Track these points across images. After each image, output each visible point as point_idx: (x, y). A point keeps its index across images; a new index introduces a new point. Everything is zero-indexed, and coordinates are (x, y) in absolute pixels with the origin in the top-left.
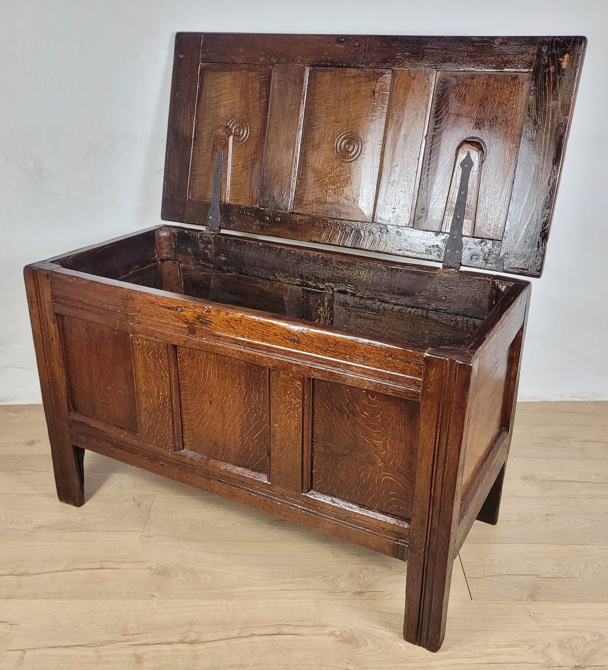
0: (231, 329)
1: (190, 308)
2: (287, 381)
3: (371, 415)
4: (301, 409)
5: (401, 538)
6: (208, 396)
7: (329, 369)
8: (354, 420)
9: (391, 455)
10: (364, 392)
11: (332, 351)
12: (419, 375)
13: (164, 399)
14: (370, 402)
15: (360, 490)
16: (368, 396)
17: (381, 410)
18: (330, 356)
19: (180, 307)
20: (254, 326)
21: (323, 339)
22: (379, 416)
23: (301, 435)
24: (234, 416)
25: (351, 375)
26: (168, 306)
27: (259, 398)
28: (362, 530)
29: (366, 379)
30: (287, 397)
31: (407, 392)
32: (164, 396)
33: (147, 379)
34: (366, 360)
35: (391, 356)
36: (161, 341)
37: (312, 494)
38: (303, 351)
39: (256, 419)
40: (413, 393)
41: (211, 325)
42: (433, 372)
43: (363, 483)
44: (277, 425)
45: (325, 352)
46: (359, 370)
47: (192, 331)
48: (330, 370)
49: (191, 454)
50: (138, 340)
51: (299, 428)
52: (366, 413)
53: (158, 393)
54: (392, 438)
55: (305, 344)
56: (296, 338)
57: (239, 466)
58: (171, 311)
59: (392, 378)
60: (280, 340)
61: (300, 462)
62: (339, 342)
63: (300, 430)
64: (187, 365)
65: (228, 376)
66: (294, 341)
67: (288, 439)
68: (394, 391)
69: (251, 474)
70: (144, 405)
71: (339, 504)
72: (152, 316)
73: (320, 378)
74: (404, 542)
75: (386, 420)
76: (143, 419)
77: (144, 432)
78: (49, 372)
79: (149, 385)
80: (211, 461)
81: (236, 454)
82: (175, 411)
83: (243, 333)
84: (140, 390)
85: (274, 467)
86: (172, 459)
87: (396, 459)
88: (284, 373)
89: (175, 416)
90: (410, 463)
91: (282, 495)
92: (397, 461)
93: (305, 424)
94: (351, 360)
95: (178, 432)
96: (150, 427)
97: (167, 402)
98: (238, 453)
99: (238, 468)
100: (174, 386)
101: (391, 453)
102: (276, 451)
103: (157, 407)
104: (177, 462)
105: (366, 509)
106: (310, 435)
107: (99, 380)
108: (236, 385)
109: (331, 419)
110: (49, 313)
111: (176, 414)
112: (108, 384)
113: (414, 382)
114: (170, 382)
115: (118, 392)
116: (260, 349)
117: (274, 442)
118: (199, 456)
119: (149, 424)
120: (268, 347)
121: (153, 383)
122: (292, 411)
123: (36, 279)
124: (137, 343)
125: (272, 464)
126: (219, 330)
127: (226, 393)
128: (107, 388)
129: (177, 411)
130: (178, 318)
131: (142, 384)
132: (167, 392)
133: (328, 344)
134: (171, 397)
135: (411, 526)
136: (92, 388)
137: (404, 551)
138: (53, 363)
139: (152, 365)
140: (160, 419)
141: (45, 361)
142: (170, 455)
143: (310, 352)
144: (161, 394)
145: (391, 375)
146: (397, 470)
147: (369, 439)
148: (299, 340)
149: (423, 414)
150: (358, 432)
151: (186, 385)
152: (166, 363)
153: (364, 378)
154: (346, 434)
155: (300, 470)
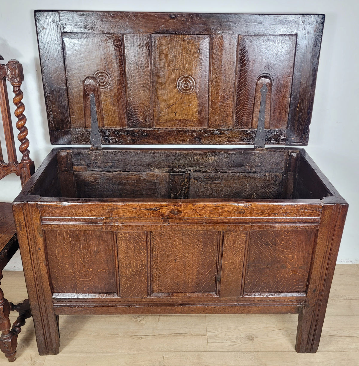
0: (197, 213)
1: (165, 207)
2: (235, 236)
3: (286, 243)
4: (244, 250)
5: (300, 302)
6: (174, 257)
8: (275, 247)
9: (296, 261)
10: (283, 231)
11: (266, 214)
12: (319, 215)
13: (142, 267)
14: (286, 236)
15: (276, 284)
16: (285, 233)
17: (292, 238)
18: (265, 217)
19: (157, 207)
20: (213, 209)
21: (261, 208)
22: (291, 242)
23: (243, 264)
24: (192, 265)
25: (277, 224)
26: (148, 208)
27: (212, 250)
28: (278, 305)
29: (287, 224)
30: (235, 245)
31: (311, 226)
32: (142, 265)
33: (128, 257)
34: (287, 214)
35: (302, 209)
36: (141, 231)
37: (247, 295)
38: (247, 217)
39: (209, 262)
40: (316, 226)
41: (181, 214)
42: (327, 213)
43: (278, 280)
44: (226, 263)
45: (261, 215)
46: (282, 220)
47: (166, 221)
48: (264, 224)
49: (159, 295)
50: (121, 235)
51: (241, 261)
52: (283, 242)
53: (137, 264)
54: (298, 252)
55: (248, 213)
56: (242, 211)
57: (194, 293)
58: (150, 211)
59: (302, 221)
60: (231, 214)
61: (241, 279)
62: (271, 208)
63: (242, 261)
64: (159, 242)
65: (190, 242)
66: (241, 213)
67: (234, 268)
68: (304, 227)
69: (204, 295)
70: (124, 274)
71: (264, 295)
72: (134, 217)
73: (258, 230)
74: (302, 304)
75: (295, 243)
76: (122, 283)
77: (123, 291)
78: (34, 271)
79: (129, 260)
80: (175, 295)
81: (192, 286)
82: (149, 272)
83: (205, 214)
84: (121, 266)
85: (222, 287)
86: (145, 301)
87: (299, 262)
88: (233, 232)
89: (149, 275)
90: (307, 262)
91: (227, 301)
92: (300, 263)
93: (245, 257)
94: (278, 216)
95: (151, 285)
96: (128, 287)
97: (144, 268)
98: (194, 285)
99: (195, 294)
100: (149, 257)
101: (296, 259)
102: (225, 278)
103: (135, 273)
104: (148, 303)
105: (280, 293)
106: (247, 263)
107: (81, 267)
108: (196, 246)
109: (260, 250)
110: (38, 231)
111: (150, 274)
112: (89, 267)
113: (315, 220)
114: (147, 255)
115: (98, 271)
116: (217, 222)
117: (223, 273)
118: (166, 295)
119: (127, 285)
120: (222, 220)
121: (133, 258)
122: (237, 253)
123: (25, 209)
124: (121, 236)
125: (221, 285)
126: (187, 216)
127: (188, 252)
128: (88, 270)
129: (151, 271)
130: (156, 214)
131: (123, 261)
132: (144, 262)
133: (264, 210)
134: (147, 264)
135: (307, 294)
136: (74, 273)
137: (302, 308)
138: (39, 265)
139: (133, 248)
140: (137, 280)
141: (32, 264)
142: (144, 300)
143: (252, 217)
144: (139, 264)
145: (302, 219)
146: (299, 268)
147: (283, 256)
148: (245, 211)
149: (320, 235)
150: (277, 254)
151: (157, 254)
152: (145, 244)
153: (285, 224)
154: (269, 256)
155: (240, 283)
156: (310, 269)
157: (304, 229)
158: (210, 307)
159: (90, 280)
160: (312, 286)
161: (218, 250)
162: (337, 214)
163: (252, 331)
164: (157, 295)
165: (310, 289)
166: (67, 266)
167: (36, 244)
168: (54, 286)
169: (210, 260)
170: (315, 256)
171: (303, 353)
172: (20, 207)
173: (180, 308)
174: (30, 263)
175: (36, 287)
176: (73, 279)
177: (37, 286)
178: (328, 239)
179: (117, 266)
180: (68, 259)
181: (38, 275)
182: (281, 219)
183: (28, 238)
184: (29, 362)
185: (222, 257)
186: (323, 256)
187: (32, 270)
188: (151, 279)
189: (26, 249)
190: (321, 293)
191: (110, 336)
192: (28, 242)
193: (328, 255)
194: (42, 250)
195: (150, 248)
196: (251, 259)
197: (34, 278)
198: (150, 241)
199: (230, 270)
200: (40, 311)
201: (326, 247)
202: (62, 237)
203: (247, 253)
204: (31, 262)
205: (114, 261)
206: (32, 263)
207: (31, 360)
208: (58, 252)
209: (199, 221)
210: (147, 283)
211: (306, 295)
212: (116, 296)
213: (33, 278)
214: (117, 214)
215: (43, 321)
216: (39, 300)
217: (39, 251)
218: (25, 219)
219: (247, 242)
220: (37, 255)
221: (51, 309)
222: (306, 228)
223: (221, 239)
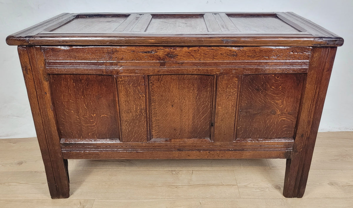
0: (191, 57)
1: (162, 49)
2: (228, 80)
3: (276, 88)
4: (236, 94)
5: (289, 148)
6: (171, 102)
7: (256, 67)
8: (266, 93)
9: (286, 106)
10: (273, 75)
11: (257, 57)
12: (308, 58)
13: (141, 112)
14: (276, 80)
15: (266, 130)
16: (275, 78)
17: (282, 83)
18: (256, 60)
19: (154, 50)
20: (207, 52)
21: (252, 51)
22: (281, 87)
23: (235, 109)
24: (188, 110)
25: (268, 68)
26: (145, 51)
27: (206, 95)
28: (268, 150)
29: (278, 68)
30: (228, 90)
31: (300, 70)
32: (141, 109)
33: (128, 101)
34: (278, 57)
35: (292, 52)
36: (139, 75)
37: (239, 140)
38: (240, 60)
39: (204, 108)
40: (305, 69)
41: (177, 57)
42: (316, 55)
43: (268, 125)
44: (220, 107)
45: (253, 57)
46: (273, 64)
47: (163, 64)
50: (121, 78)
51: (234, 105)
52: (273, 87)
53: (136, 108)
54: (287, 97)
55: (240, 56)
56: (235, 53)
58: (147, 54)
59: (292, 64)
60: (224, 57)
61: (234, 124)
62: (262, 50)
63: (235, 106)
64: (157, 87)
65: (186, 87)
66: (234, 55)
67: (227, 113)
68: (294, 70)
69: (200, 140)
70: (125, 119)
72: (132, 60)
73: (250, 73)
74: (290, 150)
75: (285, 88)
76: (124, 128)
77: (124, 136)
78: (42, 116)
79: (129, 105)
80: (173, 140)
81: (188, 132)
82: (148, 116)
83: (200, 57)
84: (122, 110)
85: (216, 132)
86: (145, 146)
87: (288, 107)
88: (226, 76)
89: (148, 120)
90: (296, 108)
91: (220, 146)
92: (289, 108)
93: (238, 102)
94: (269, 59)
95: (150, 130)
96: (129, 131)
97: (143, 112)
98: (190, 131)
99: (191, 139)
100: (148, 101)
101: (286, 105)
102: (218, 123)
103: (135, 118)
104: (148, 148)
105: (269, 139)
106: (239, 108)
107: (85, 112)
108: (191, 91)
109: (252, 96)
110: (43, 75)
111: (149, 118)
112: (93, 113)
113: (304, 63)
114: (146, 99)
115: (101, 116)
116: (210, 65)
117: (217, 118)
118: (164, 140)
119: (128, 130)
120: (216, 63)
121: (132, 103)
122: (230, 97)
123: (30, 53)
124: (121, 80)
125: (215, 131)
126: (183, 59)
127: (184, 97)
128: (92, 115)
129: (149, 116)
130: (153, 57)
131: (124, 106)
132: (143, 106)
133: (255, 52)
134: (146, 108)
135: (296, 140)
136: (79, 119)
137: (290, 154)
138: (46, 109)
139: (132, 92)
140: (137, 124)
141: (40, 109)
142: (144, 144)
143: (244, 60)
144: (138, 108)
145: (292, 62)
146: (288, 113)
147: (273, 101)
148: (237, 54)
149: (309, 80)
150: (267, 99)
151: (155, 99)
152: (143, 87)
153: (276, 68)
154: (260, 102)
155: (233, 128)
156: (298, 115)
158: (205, 152)
159: (94, 126)
160: (300, 131)
161: (212, 95)
162: (326, 56)
164: (157, 140)
165: (298, 134)
166: (72, 111)
167: (41, 89)
168: (62, 131)
169: (205, 105)
170: (304, 101)
171: (289, 197)
172: (25, 50)
173: (177, 153)
174: (38, 108)
175: (45, 132)
176: (78, 125)
177: (45, 131)
178: (316, 83)
179: (118, 111)
180: (73, 104)
181: (46, 120)
182: (271, 62)
183: (34, 82)
185: (216, 102)
186: (311, 101)
187: (40, 114)
188: (150, 124)
189: (33, 93)
190: (308, 138)
192: (34, 86)
193: (315, 100)
194: (48, 94)
195: (149, 92)
196: (243, 105)
197: (42, 122)
198: (149, 86)
199: (224, 115)
200: (50, 156)
201: (314, 92)
202: (66, 82)
203: (240, 97)
204: (38, 106)
205: (115, 106)
206: (39, 107)
208: (63, 98)
209: (194, 64)
210: (146, 127)
211: (295, 140)
212: (118, 142)
213: (41, 123)
214: (116, 58)
215: (52, 165)
216: (48, 145)
217: (45, 95)
218: (30, 62)
219: (240, 86)
220: (44, 100)
221: (59, 154)
222: (295, 71)
223: (215, 83)
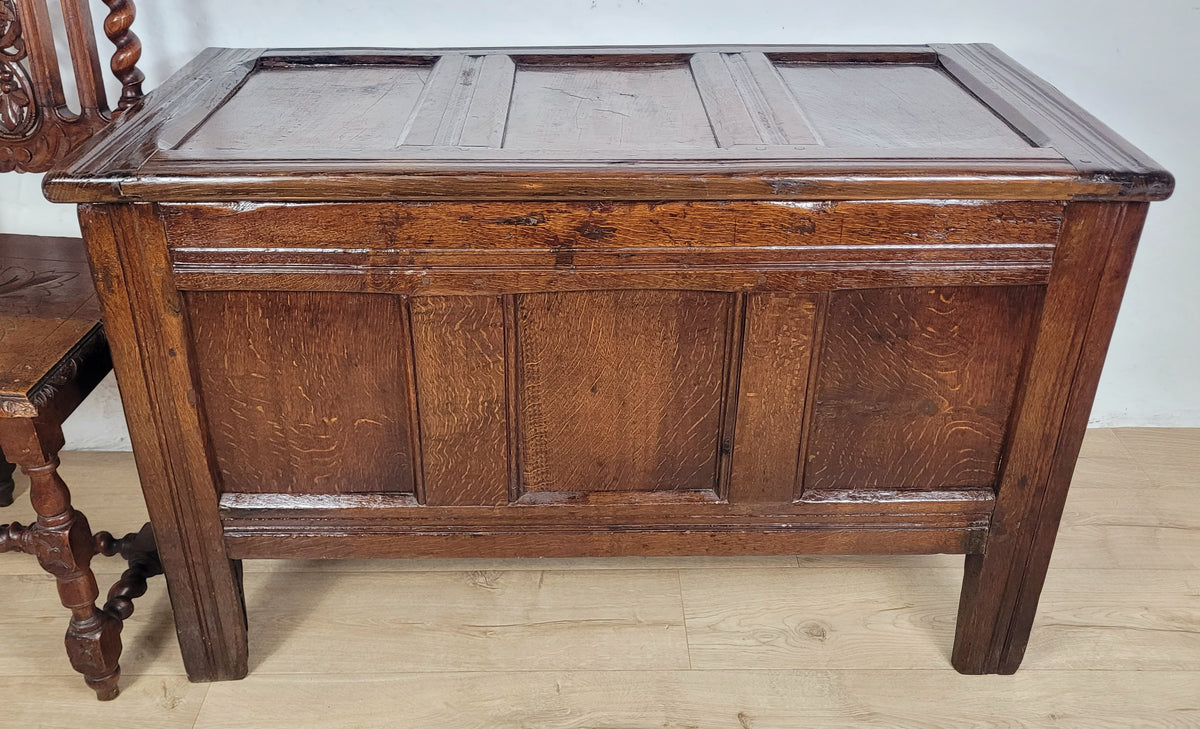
0: (661, 234)
1: (562, 212)
2: (782, 309)
3: (939, 330)
4: (808, 354)
5: (976, 519)
6: (590, 378)
7: (876, 265)
8: (906, 346)
9: (970, 389)
10: (933, 292)
11: (882, 232)
12: (1052, 237)
13: (490, 409)
14: (941, 307)
15: (901, 463)
16: (939, 298)
17: (961, 316)
18: (877, 243)
19: (536, 214)
20: (714, 218)
21: (866, 214)
22: (956, 327)
23: (803, 399)
24: (646, 403)
25: (917, 268)
26: (507, 217)
27: (706, 355)
28: (909, 528)
29: (947, 268)
30: (780, 339)
31: (1023, 274)
32: (490, 402)
33: (446, 378)
34: (950, 233)
35: (999, 216)
36: (485, 293)
37: (811, 497)
38: (822, 244)
39: (698, 394)
40: (1038, 271)
41: (611, 237)
42: (1079, 228)
43: (908, 449)
44: (752, 395)
45: (867, 237)
46: (933, 255)
47: (564, 260)
48: (876, 268)
49: (545, 498)
50: (425, 305)
51: (800, 388)
52: (930, 329)
53: (474, 399)
54: (975, 360)
55: (825, 230)
56: (807, 223)
57: (652, 491)
58: (513, 227)
59: (995, 256)
60: (772, 235)
61: (796, 446)
62: (899, 213)
63: (802, 390)
64: (542, 329)
65: (640, 329)
66: (803, 229)
67: (775, 412)
68: (1001, 276)
69: (683, 498)
70: (435, 432)
71: (864, 498)
72: (463, 246)
73: (855, 287)
74: (982, 525)
75: (969, 330)
76: (431, 460)
77: (432, 485)
78: (160, 424)
79: (450, 389)
80: (592, 498)
81: (645, 471)
82: (513, 425)
83: (689, 237)
84: (427, 405)
85: (739, 472)
86: (500, 518)
87: (977, 392)
88: (776, 296)
89: (513, 435)
90: (1004, 393)
91: (751, 516)
92: (981, 395)
93: (812, 377)
94: (921, 240)
95: (518, 466)
96: (449, 472)
97: (497, 412)
98: (650, 468)
99: (653, 495)
100: (513, 377)
101: (970, 385)
102: (746, 443)
103: (471, 428)
104: (511, 522)
105: (913, 491)
106: (816, 396)
107: (304, 411)
108: (657, 342)
109: (858, 356)
110: (163, 294)
111: (517, 429)
112: (328, 412)
113: (1039, 252)
114: (507, 370)
115: (356, 424)
116: (724, 262)
117: (743, 427)
118: (564, 497)
119: (447, 467)
120: (742, 254)
121: (462, 383)
122: (788, 361)
123: (119, 223)
124: (424, 309)
125: (735, 467)
126: (632, 242)
127: (632, 362)
128: (326, 420)
129: (517, 424)
130: (532, 237)
131: (432, 393)
132: (497, 392)
133: (876, 220)
134: (507, 399)
135: (1001, 495)
136: (281, 431)
137: (982, 538)
138: (172, 404)
139: (461, 348)
140: (476, 450)
141: (151, 403)
142: (497, 512)
143: (836, 244)
144: (481, 400)
145: (996, 249)
146: (977, 411)
147: (930, 372)
148: (814, 226)
149: (1050, 306)
150: (911, 366)
151: (536, 368)
152: (498, 334)
153: (942, 268)
154: (886, 375)
155: (794, 461)
156: (1011, 416)
157: (1003, 283)
158: (699, 535)
159: (332, 453)
160: (1014, 467)
161: (727, 356)
162: (1112, 231)
163: (820, 612)
164: (541, 499)
165: (1009, 476)
166: (260, 408)
167: (160, 338)
168: (224, 471)
169: (701, 386)
170: (1032, 371)
171: (974, 673)
172: (102, 215)
173: (609, 537)
174: (145, 400)
175: (168, 476)
176: (279, 450)
177: (170, 471)
178: (1075, 316)
179: (414, 407)
180: (262, 386)
181: (173, 435)
182: (928, 250)
183: (134, 318)
184: (158, 700)
185: (738, 378)
186: (1055, 373)
187: (152, 420)
188: (518, 449)
189: (130, 354)
190: (1041, 490)
191: (400, 626)
192: (134, 332)
193: (1070, 369)
194: (179, 357)
195: (516, 347)
196: (829, 385)
197: (160, 444)
198: (516, 328)
199: (764, 417)
200: (184, 548)
201: (1066, 343)
202: (239, 314)
203: (819, 362)
204: (147, 394)
205: (403, 391)
206: (151, 398)
207: (165, 696)
208: (230, 365)
209: (671, 258)
210: (505, 459)
211: (997, 495)
212: (412, 503)
213: (157, 445)
214: (409, 238)
215: (193, 577)
216: (179, 514)
217: (171, 359)
218: (120, 255)
219: (820, 328)
220: (166, 373)
221: (217, 542)
222: (1007, 280)
223: (737, 318)
